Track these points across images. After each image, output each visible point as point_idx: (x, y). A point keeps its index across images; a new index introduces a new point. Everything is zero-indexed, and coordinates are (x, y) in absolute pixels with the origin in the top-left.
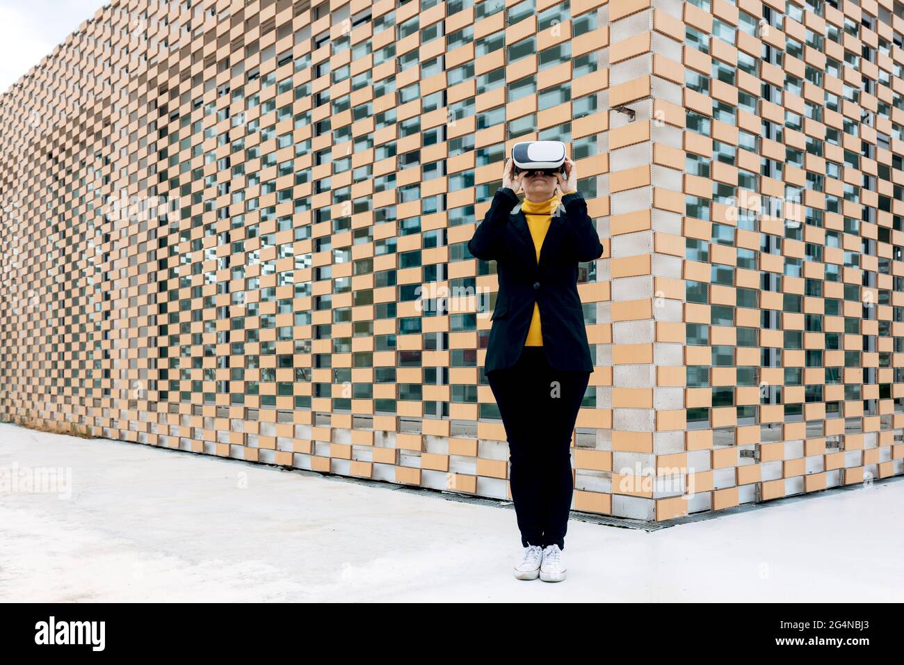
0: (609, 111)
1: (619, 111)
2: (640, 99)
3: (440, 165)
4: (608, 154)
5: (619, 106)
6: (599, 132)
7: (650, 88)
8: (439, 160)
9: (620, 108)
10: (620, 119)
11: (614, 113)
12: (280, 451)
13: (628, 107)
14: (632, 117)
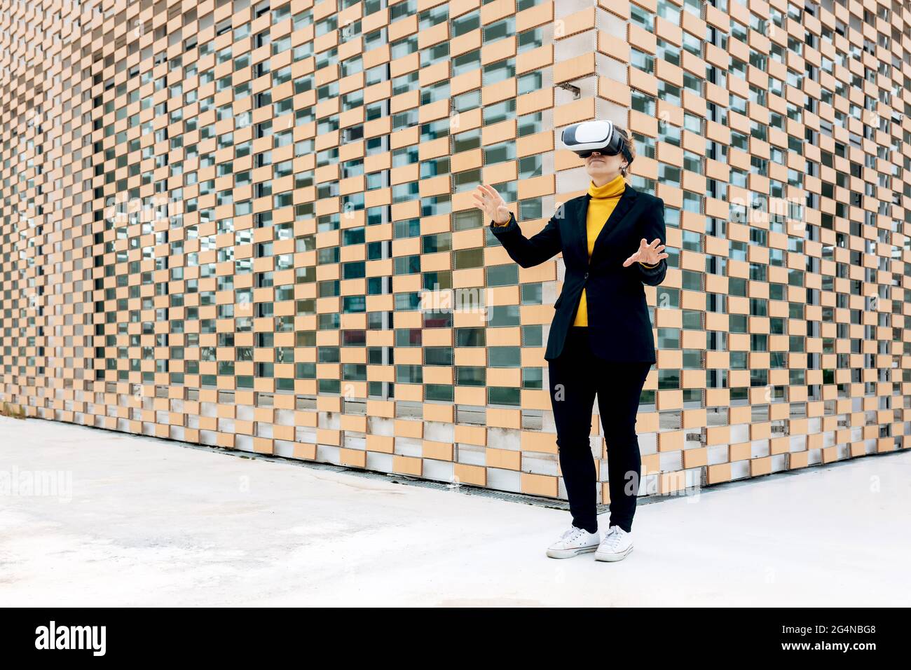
0: (554, 88)
1: (564, 88)
2: (584, 76)
3: (384, 140)
4: (553, 131)
5: (563, 82)
6: (544, 109)
7: (595, 65)
8: (383, 135)
9: (565, 85)
10: (565, 96)
11: (559, 90)
12: (222, 432)
13: (573, 84)
14: (577, 95)
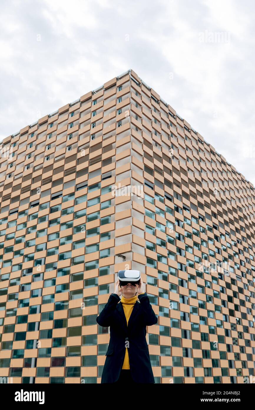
0: (115, 256)
1: (119, 256)
2: (127, 252)
3: (42, 275)
4: (114, 275)
5: (119, 254)
6: (111, 265)
7: (131, 248)
8: (41, 273)
9: (119, 255)
10: (119, 260)
11: (117, 257)
13: (123, 255)
14: (124, 259)
